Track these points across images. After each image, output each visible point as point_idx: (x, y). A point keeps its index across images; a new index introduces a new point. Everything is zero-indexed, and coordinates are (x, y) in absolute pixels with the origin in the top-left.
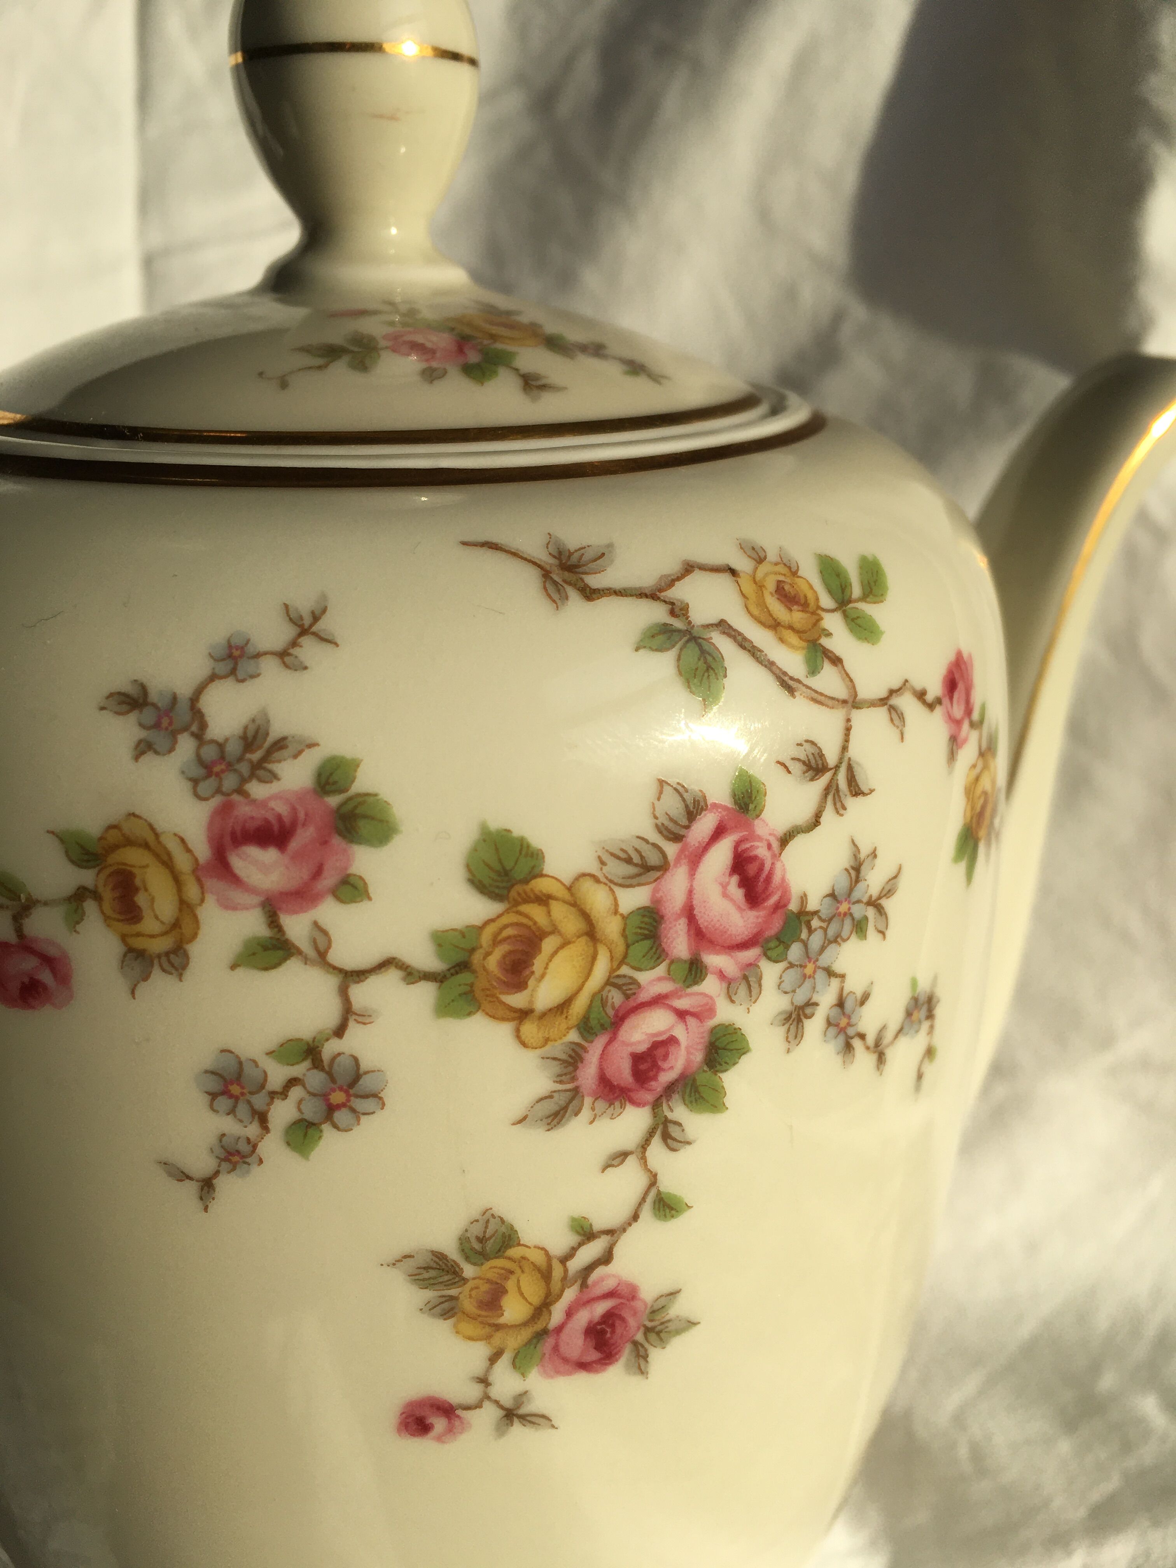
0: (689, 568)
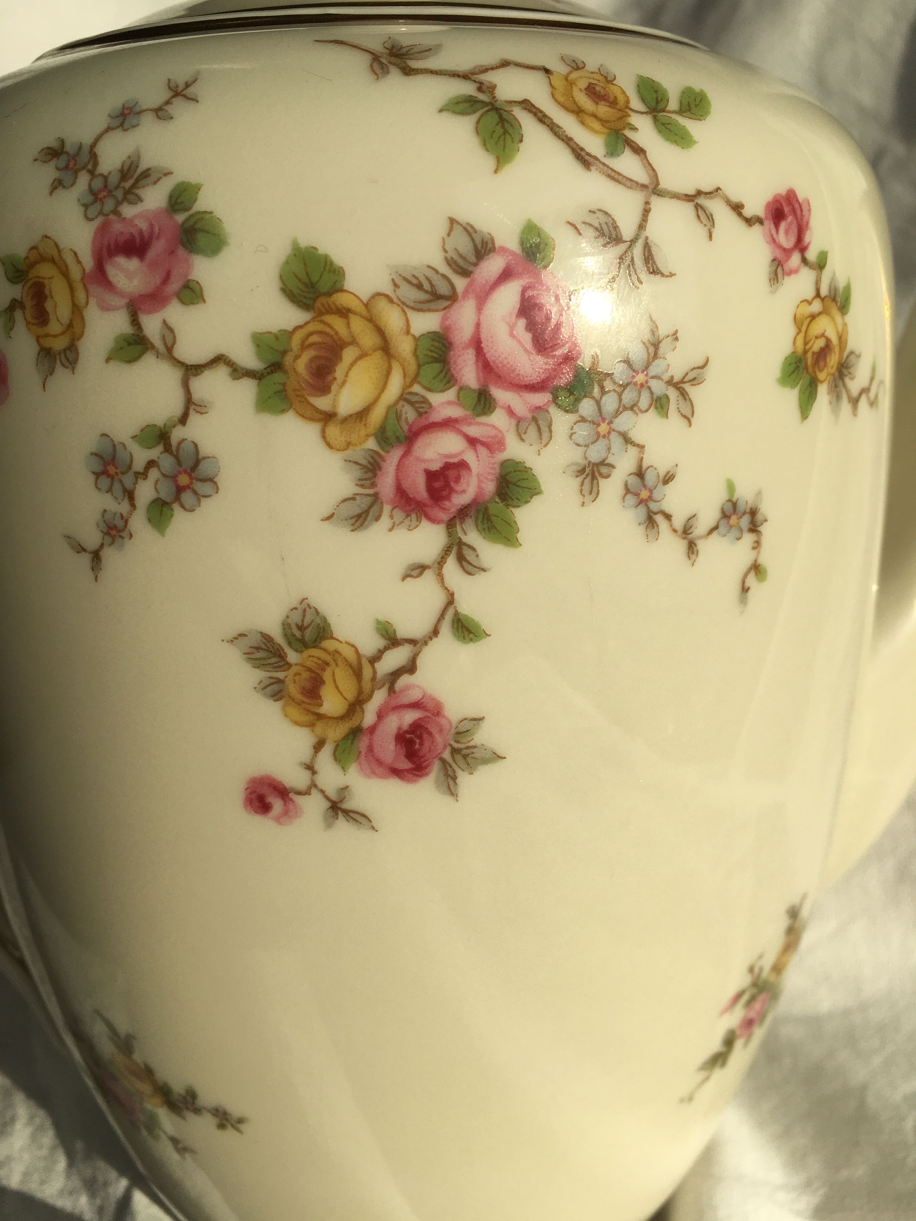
0: (505, 64)
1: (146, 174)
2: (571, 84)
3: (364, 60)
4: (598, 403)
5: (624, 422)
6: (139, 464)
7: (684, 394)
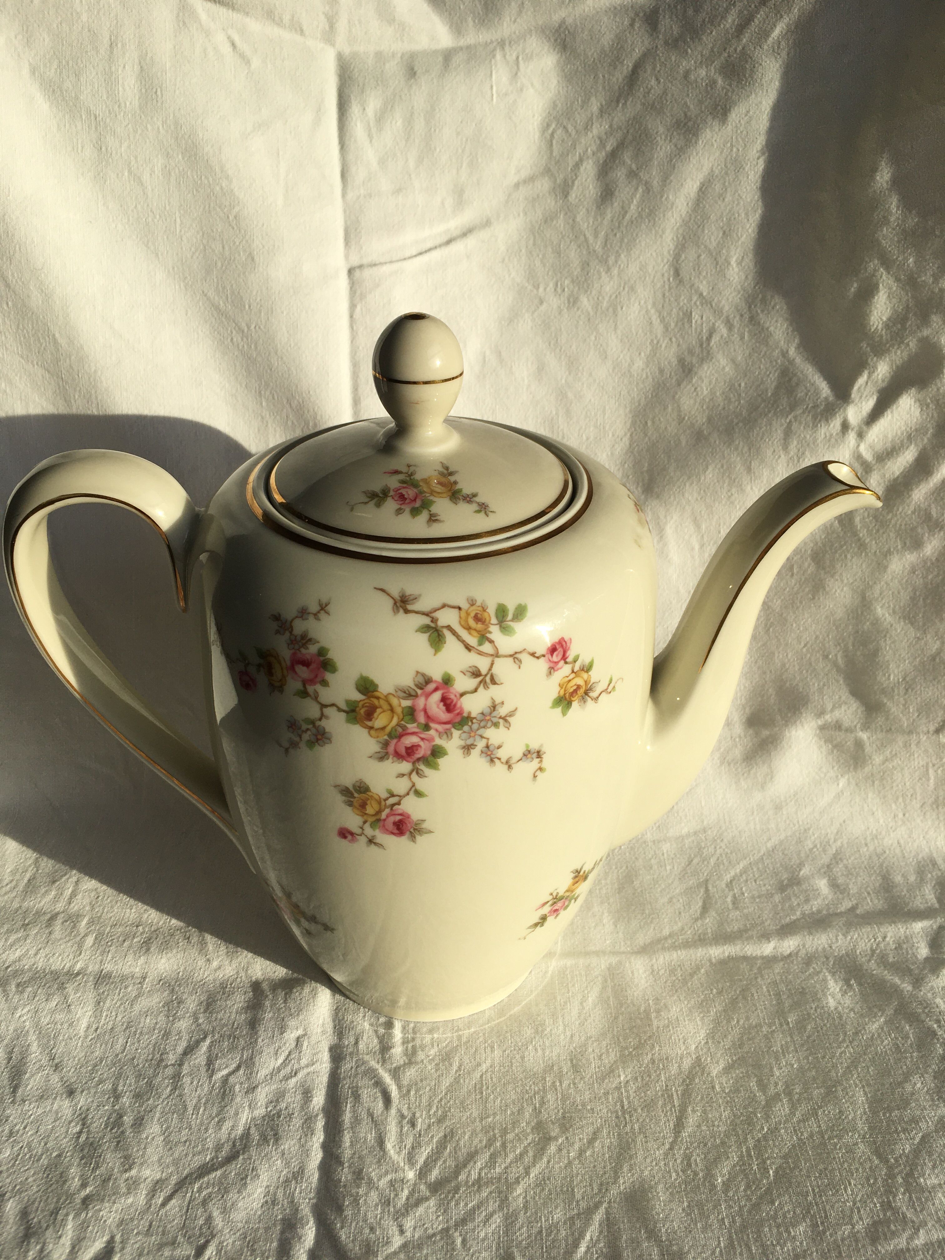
0: (444, 606)
4: (470, 727)
5: (481, 732)
7: (506, 721)
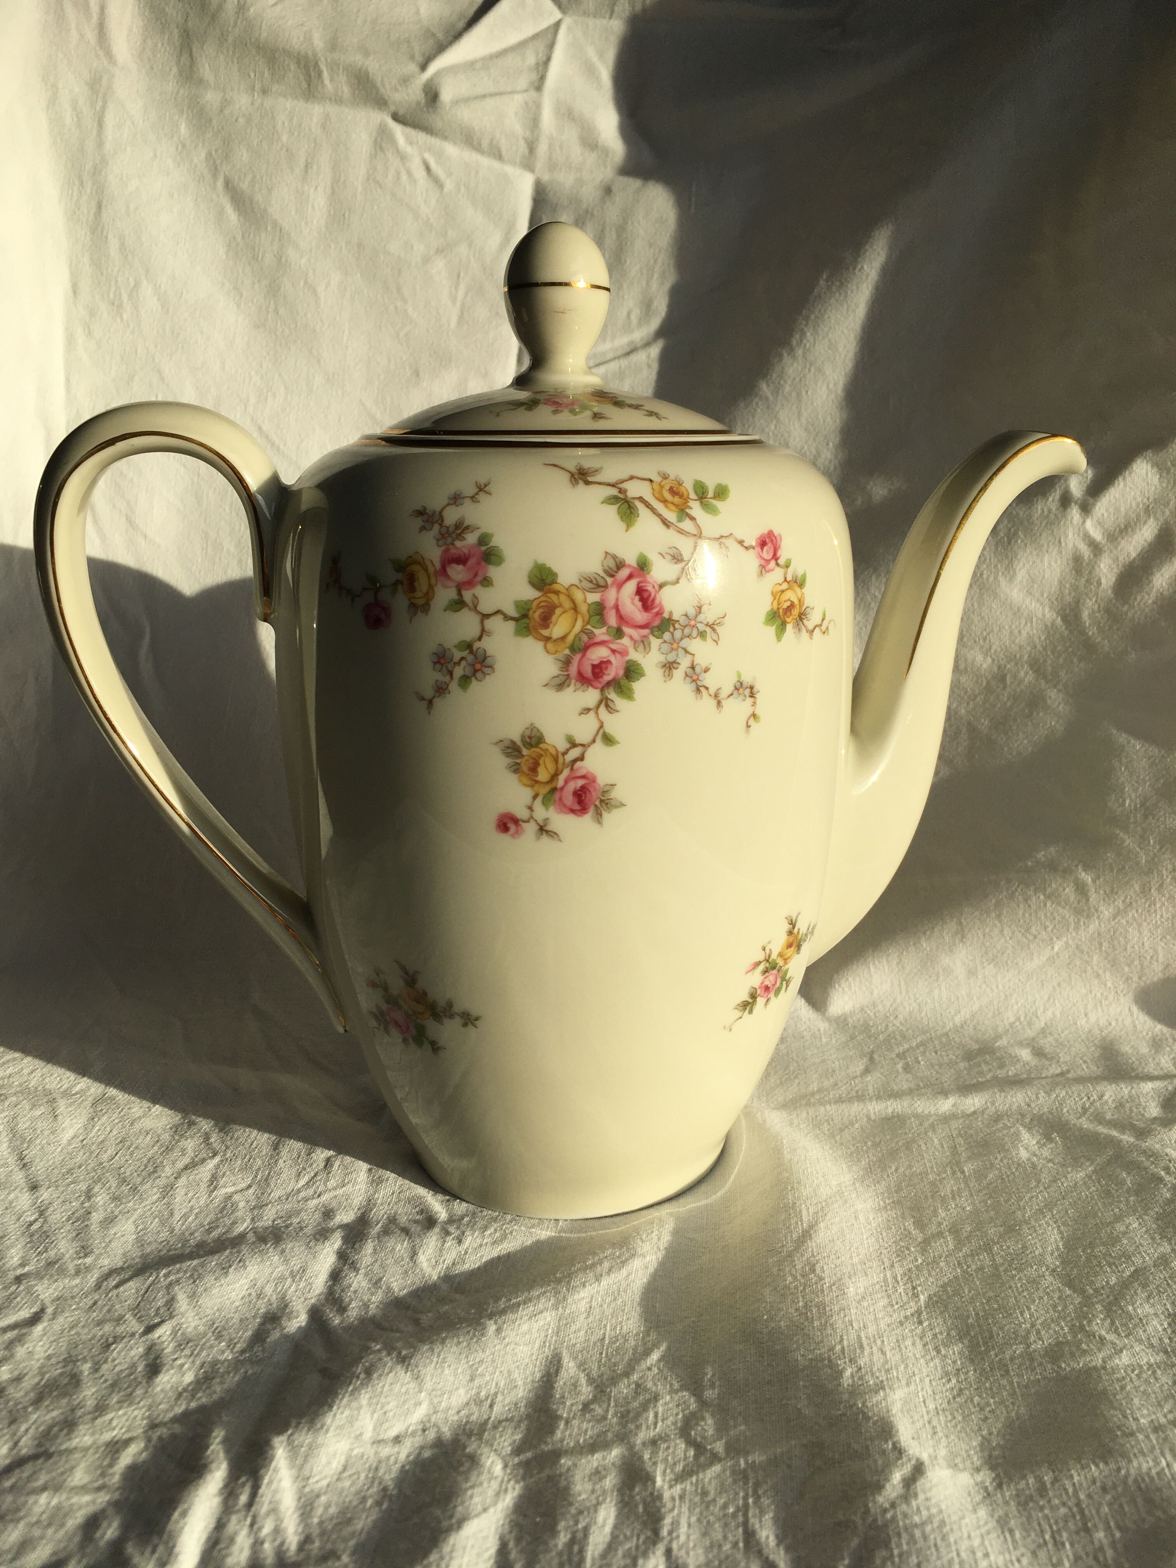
1: (467, 528)
2: (662, 487)
3: (567, 476)
4: (672, 634)
5: (685, 643)
6: (456, 659)
7: (714, 630)
